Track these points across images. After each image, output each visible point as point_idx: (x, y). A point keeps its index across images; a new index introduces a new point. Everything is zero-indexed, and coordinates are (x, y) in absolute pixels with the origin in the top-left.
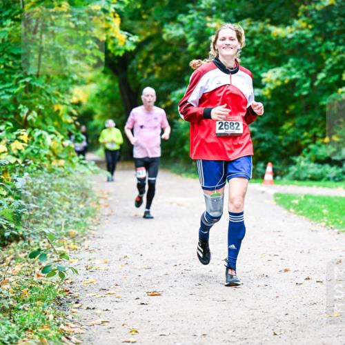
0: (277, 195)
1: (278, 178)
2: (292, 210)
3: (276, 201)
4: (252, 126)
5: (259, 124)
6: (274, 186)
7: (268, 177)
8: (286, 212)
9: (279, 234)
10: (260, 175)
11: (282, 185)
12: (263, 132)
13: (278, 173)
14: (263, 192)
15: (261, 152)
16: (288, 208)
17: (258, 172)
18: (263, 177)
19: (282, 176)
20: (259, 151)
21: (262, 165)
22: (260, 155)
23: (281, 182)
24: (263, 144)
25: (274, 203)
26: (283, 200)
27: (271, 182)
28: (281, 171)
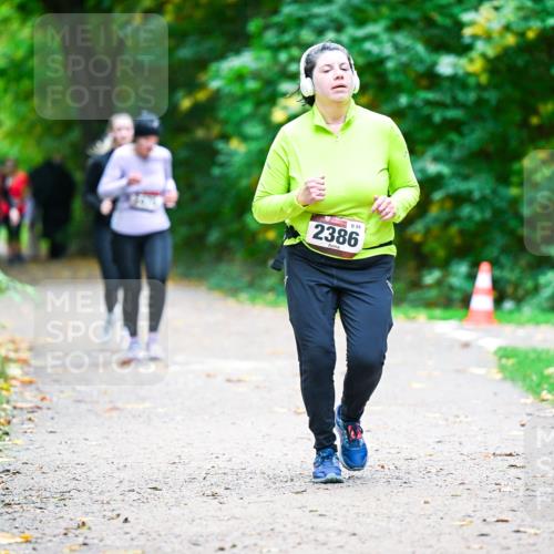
0: (504, 353)
1: (508, 305)
2: (545, 394)
3: (502, 368)
4: (436, 159)
5: (456, 154)
6: (495, 327)
7: (482, 302)
8: (530, 400)
9: (511, 461)
10: (457, 296)
11: (521, 324)
12: (466, 178)
13: (510, 290)
14: (466, 345)
15: (462, 232)
16: (535, 390)
17: (451, 288)
18: (466, 302)
19: (519, 301)
20: (454, 229)
21: (463, 268)
22: (457, 241)
23: (516, 316)
24: (466, 210)
25: (499, 376)
26: (523, 368)
27: (489, 317)
28: (517, 286)
